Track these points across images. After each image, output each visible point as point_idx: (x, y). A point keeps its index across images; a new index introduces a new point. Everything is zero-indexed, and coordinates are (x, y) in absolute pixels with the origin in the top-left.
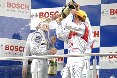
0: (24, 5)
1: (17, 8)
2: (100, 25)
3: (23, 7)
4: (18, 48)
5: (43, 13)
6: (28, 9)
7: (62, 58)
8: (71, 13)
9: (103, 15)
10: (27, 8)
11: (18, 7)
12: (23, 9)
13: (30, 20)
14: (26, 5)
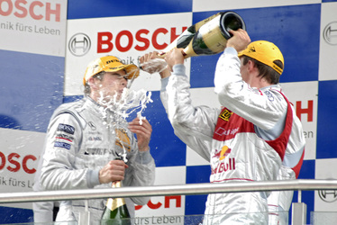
0: (41, 5)
1: (16, 14)
2: (317, 79)
3: (38, 10)
4: (20, 161)
5: (109, 35)
6: (58, 19)
7: (178, 197)
8: (232, 44)
9: (328, 41)
10: (53, 16)
11: (20, 12)
12: (39, 18)
13: (63, 59)
14: (48, 5)
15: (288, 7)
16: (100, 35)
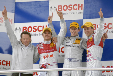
4: (1, 62)
6: (12, 23)
15: (74, 20)
16: (23, 27)
